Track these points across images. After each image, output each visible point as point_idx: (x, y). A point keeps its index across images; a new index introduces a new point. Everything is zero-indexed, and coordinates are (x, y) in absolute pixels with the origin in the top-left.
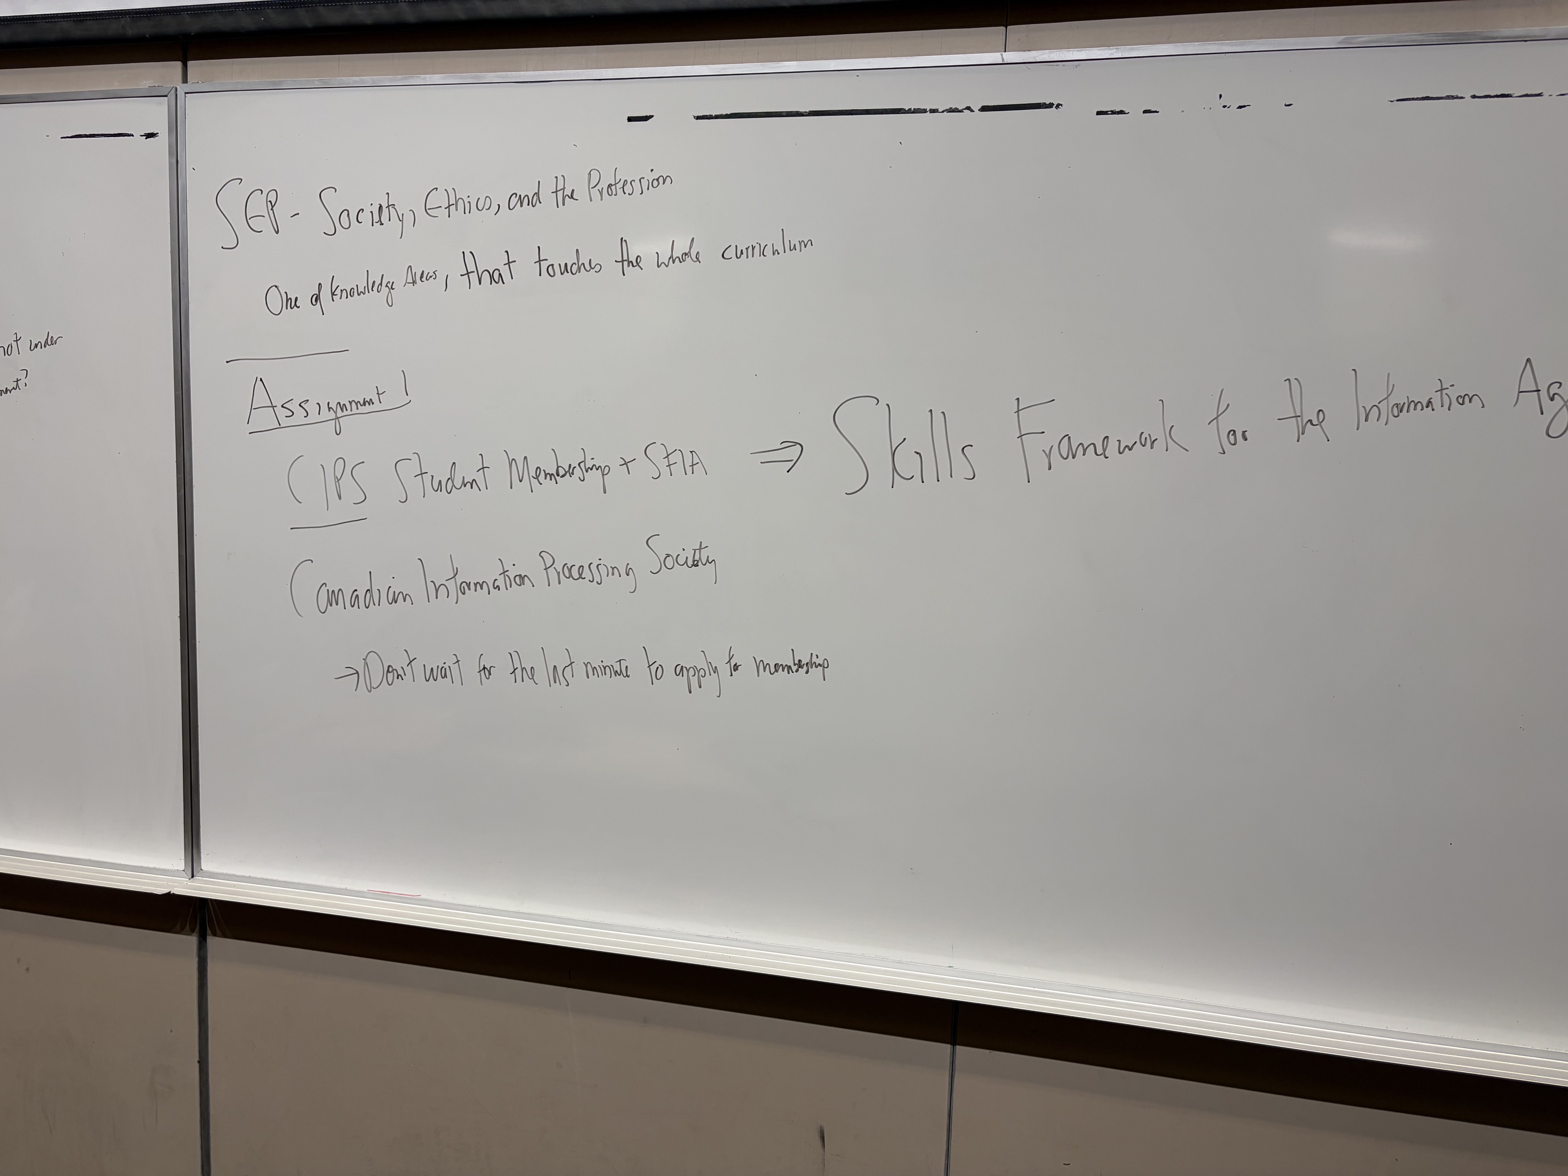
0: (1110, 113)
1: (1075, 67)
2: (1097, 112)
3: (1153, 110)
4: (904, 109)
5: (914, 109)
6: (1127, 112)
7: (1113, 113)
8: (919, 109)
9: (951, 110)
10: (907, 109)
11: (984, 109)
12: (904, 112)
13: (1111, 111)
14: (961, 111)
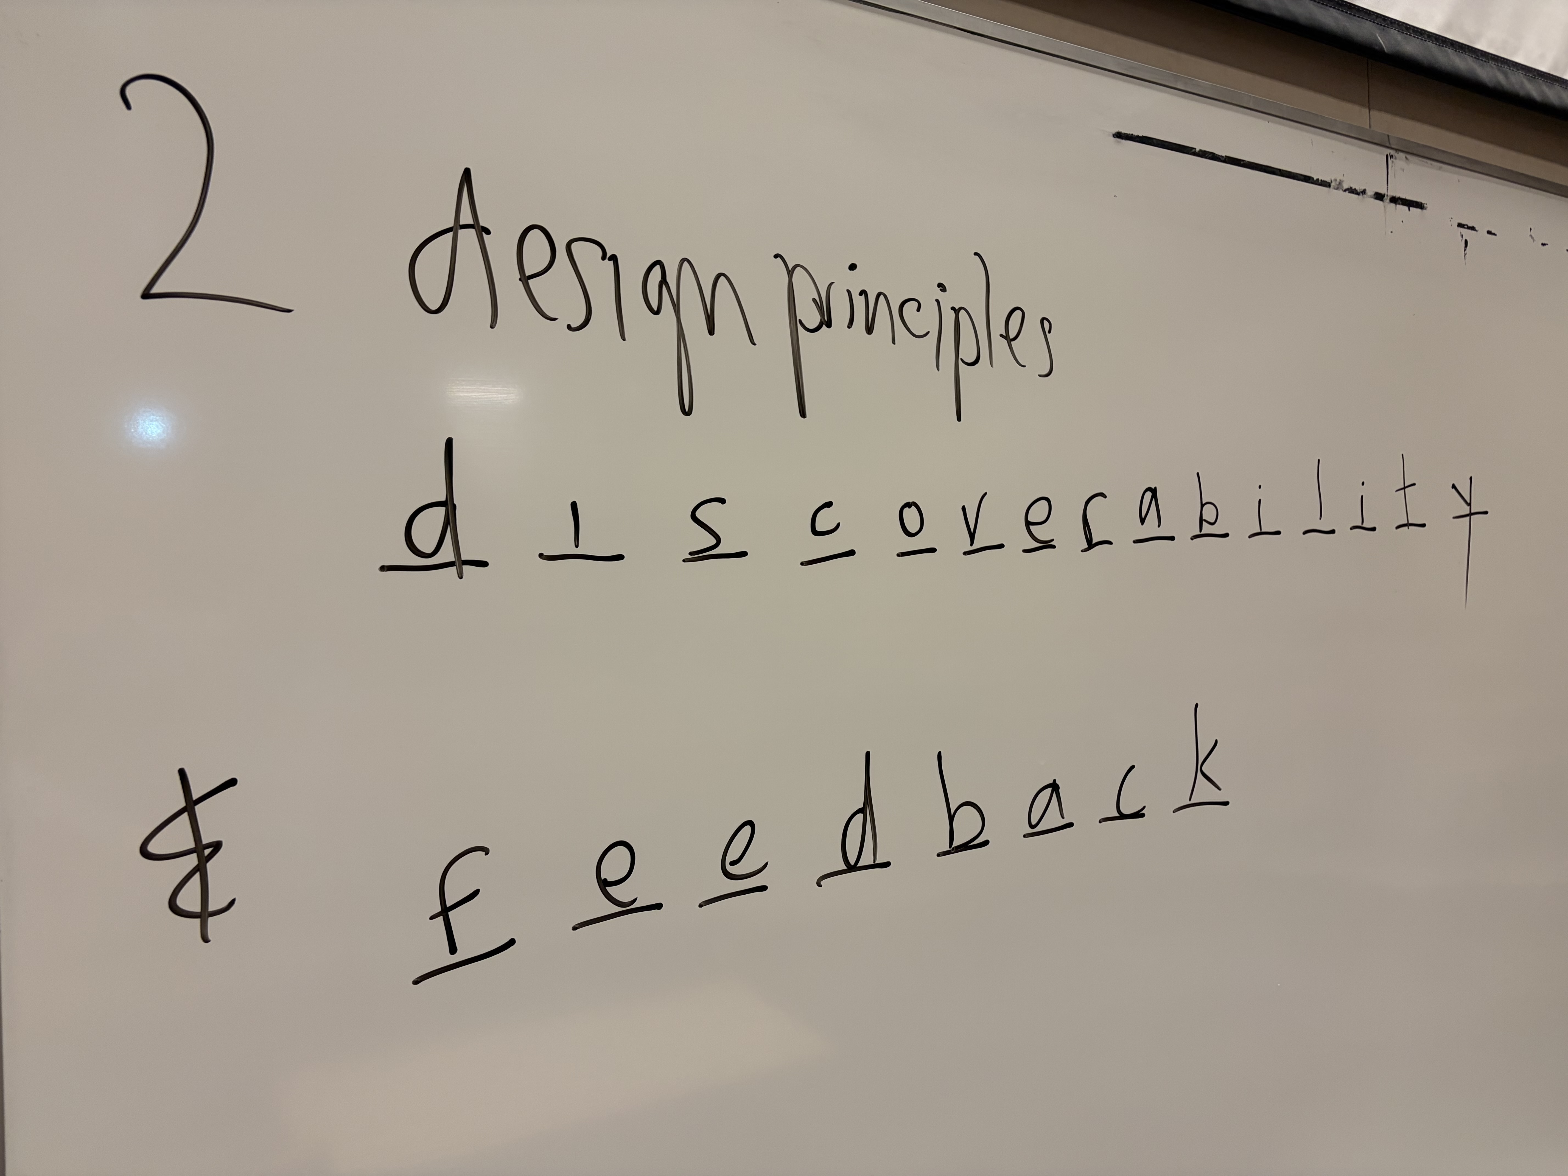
2: (1458, 223)
3: (1493, 232)
4: (1313, 179)
5: (1321, 180)
6: (1477, 229)
9: (1352, 191)
10: (1315, 179)
11: (1378, 196)
13: (1467, 225)
14: (1358, 194)
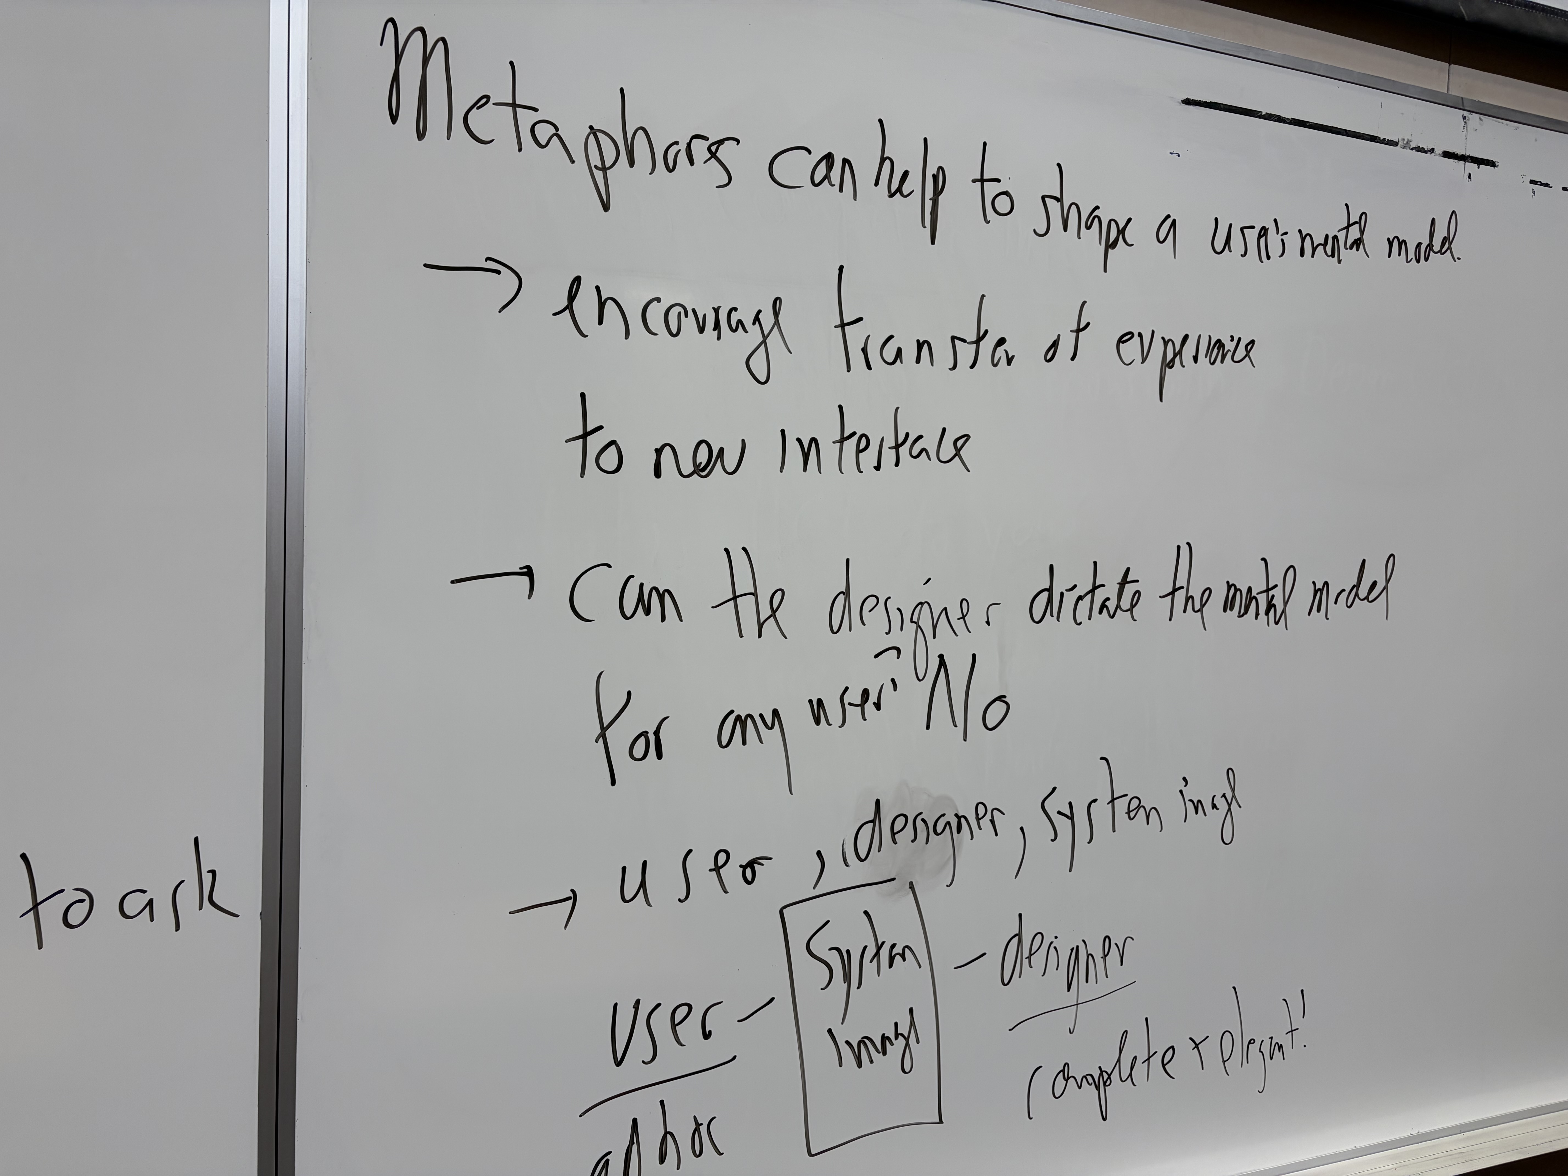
0: (1539, 183)
1: (1515, 128)
2: (1531, 180)
4: (1379, 138)
6: (1551, 186)
7: (1542, 184)
8: (1392, 141)
11: (1447, 155)
12: (1379, 141)
